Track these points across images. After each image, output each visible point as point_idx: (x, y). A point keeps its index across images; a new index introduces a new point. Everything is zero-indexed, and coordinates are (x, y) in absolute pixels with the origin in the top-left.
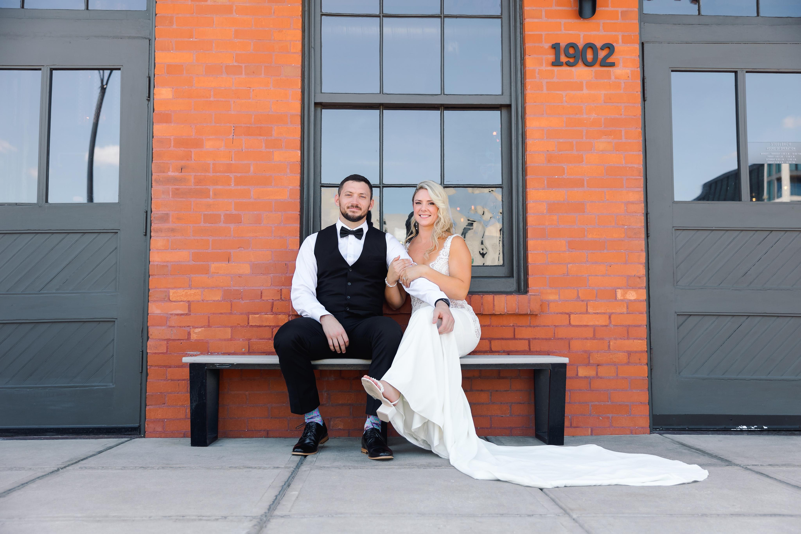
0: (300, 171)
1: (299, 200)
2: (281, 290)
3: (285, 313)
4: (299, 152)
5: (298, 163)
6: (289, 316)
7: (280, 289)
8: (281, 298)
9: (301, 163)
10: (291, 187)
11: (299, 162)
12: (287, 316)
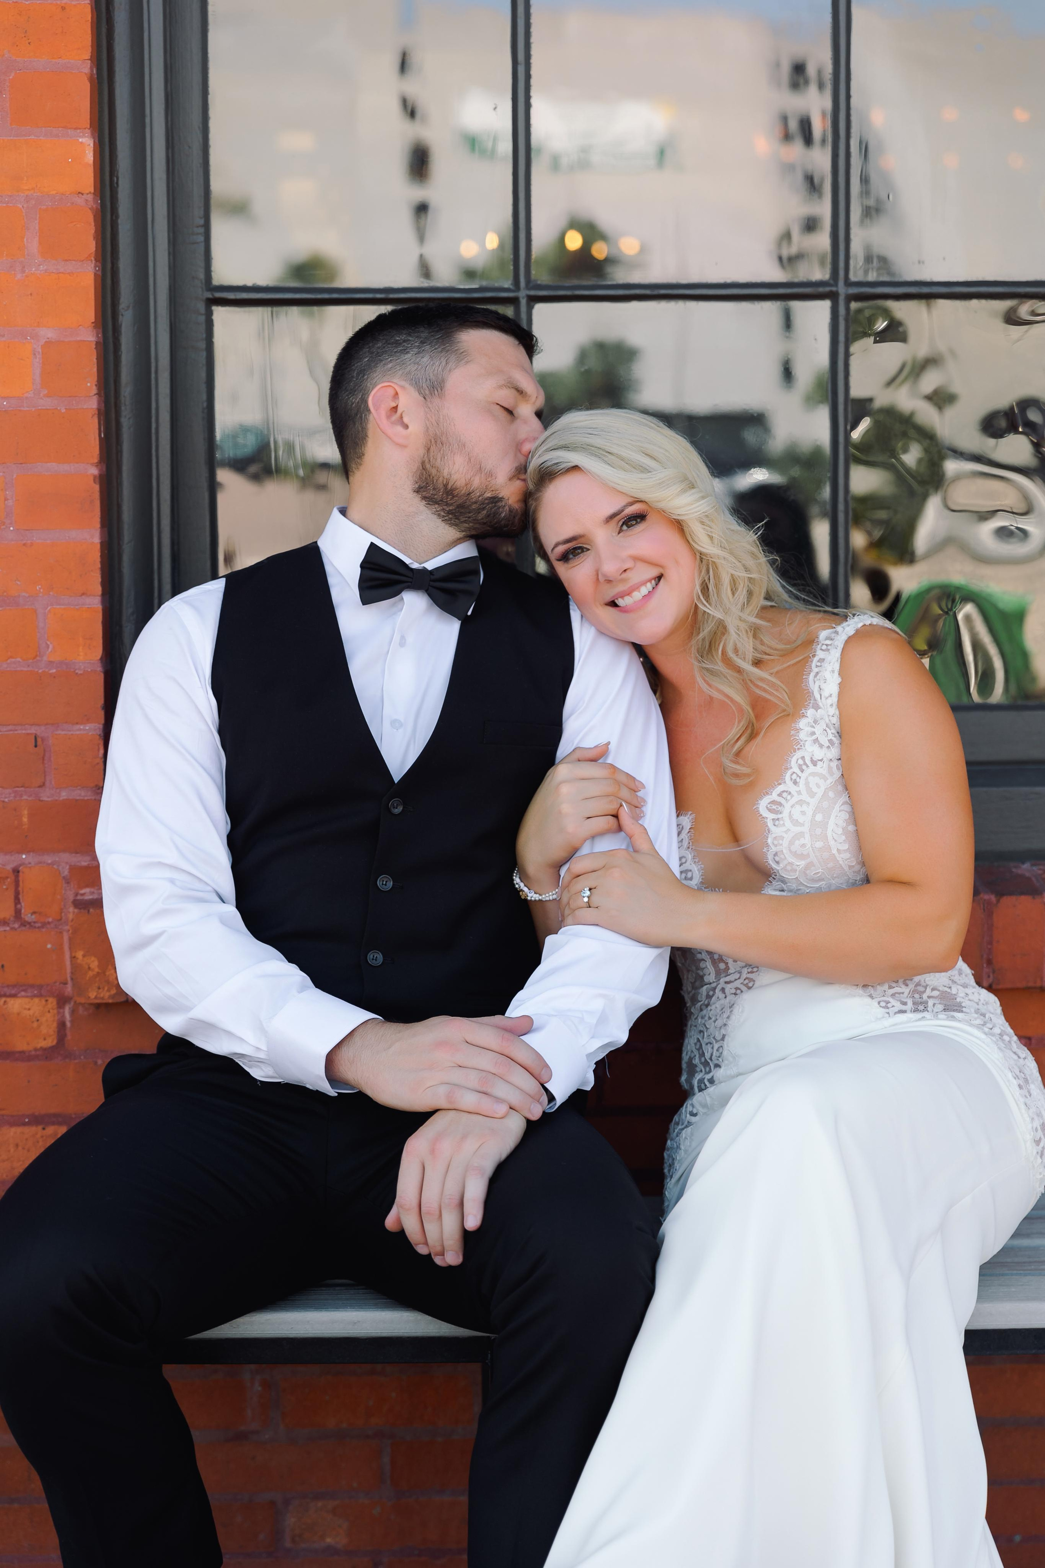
0: (91, 246)
1: (93, 404)
2: (16, 871)
3: (39, 991)
4: (86, 145)
5: (80, 201)
6: (62, 1001)
7: (9, 867)
8: (18, 913)
9: (102, 198)
10: (48, 333)
11: (90, 197)
12: (52, 1002)
